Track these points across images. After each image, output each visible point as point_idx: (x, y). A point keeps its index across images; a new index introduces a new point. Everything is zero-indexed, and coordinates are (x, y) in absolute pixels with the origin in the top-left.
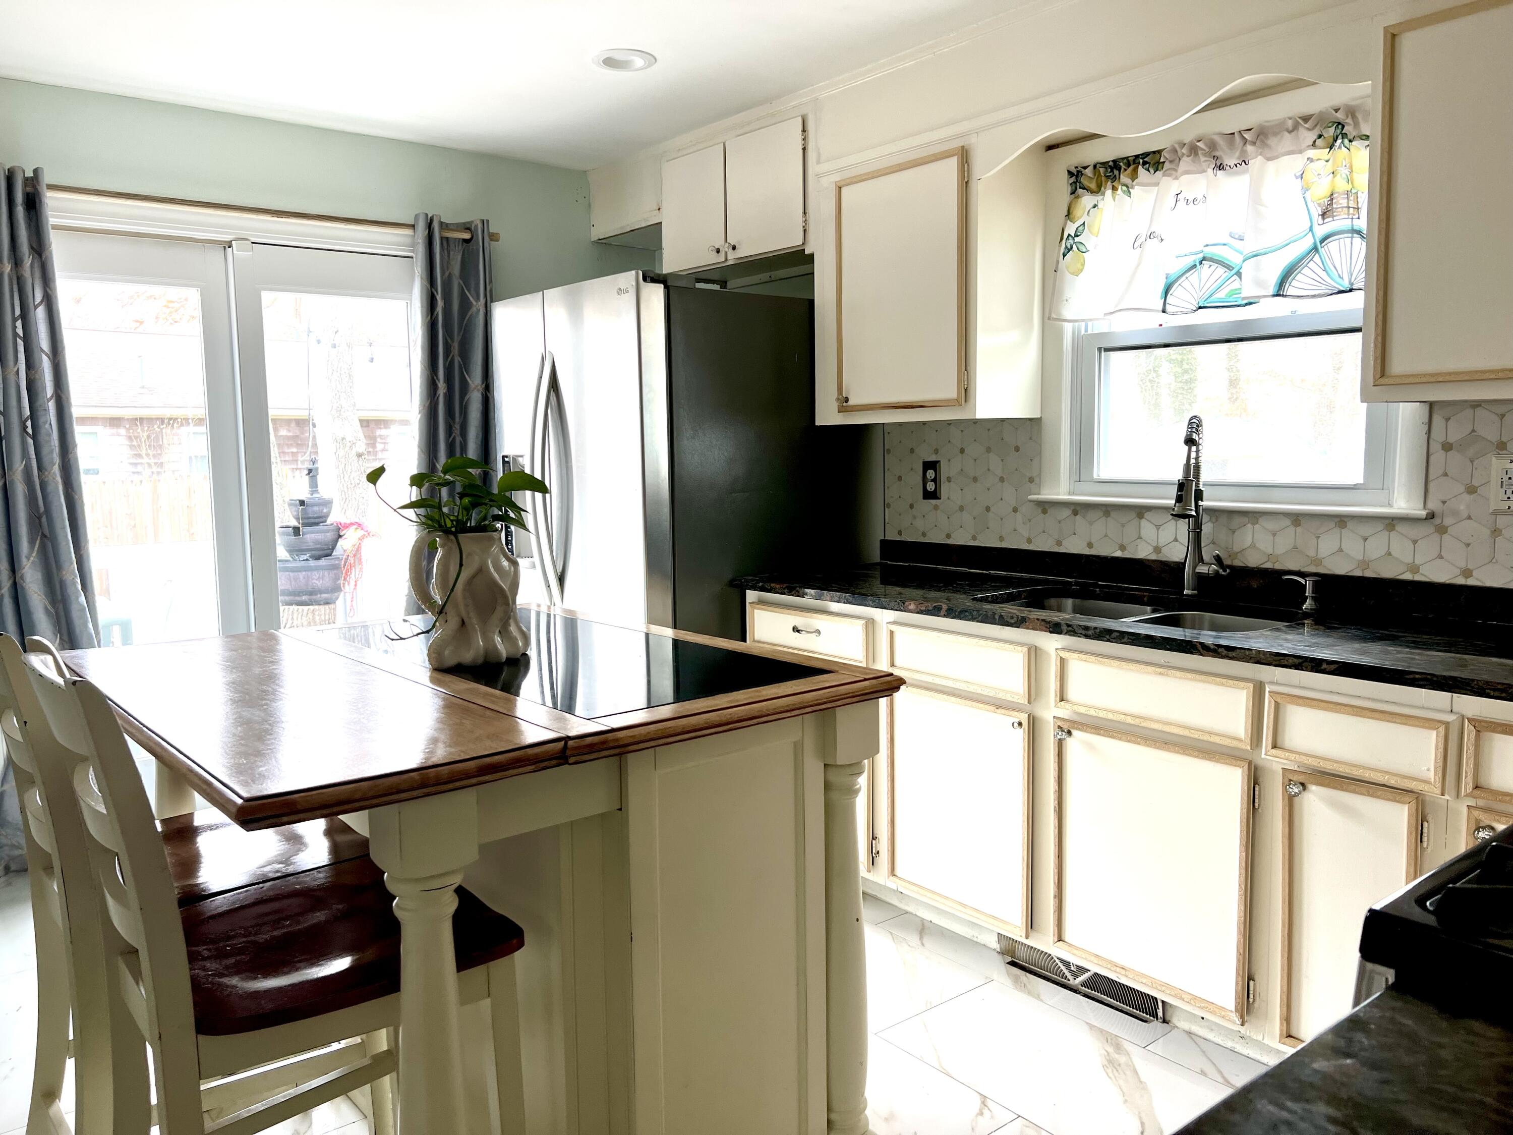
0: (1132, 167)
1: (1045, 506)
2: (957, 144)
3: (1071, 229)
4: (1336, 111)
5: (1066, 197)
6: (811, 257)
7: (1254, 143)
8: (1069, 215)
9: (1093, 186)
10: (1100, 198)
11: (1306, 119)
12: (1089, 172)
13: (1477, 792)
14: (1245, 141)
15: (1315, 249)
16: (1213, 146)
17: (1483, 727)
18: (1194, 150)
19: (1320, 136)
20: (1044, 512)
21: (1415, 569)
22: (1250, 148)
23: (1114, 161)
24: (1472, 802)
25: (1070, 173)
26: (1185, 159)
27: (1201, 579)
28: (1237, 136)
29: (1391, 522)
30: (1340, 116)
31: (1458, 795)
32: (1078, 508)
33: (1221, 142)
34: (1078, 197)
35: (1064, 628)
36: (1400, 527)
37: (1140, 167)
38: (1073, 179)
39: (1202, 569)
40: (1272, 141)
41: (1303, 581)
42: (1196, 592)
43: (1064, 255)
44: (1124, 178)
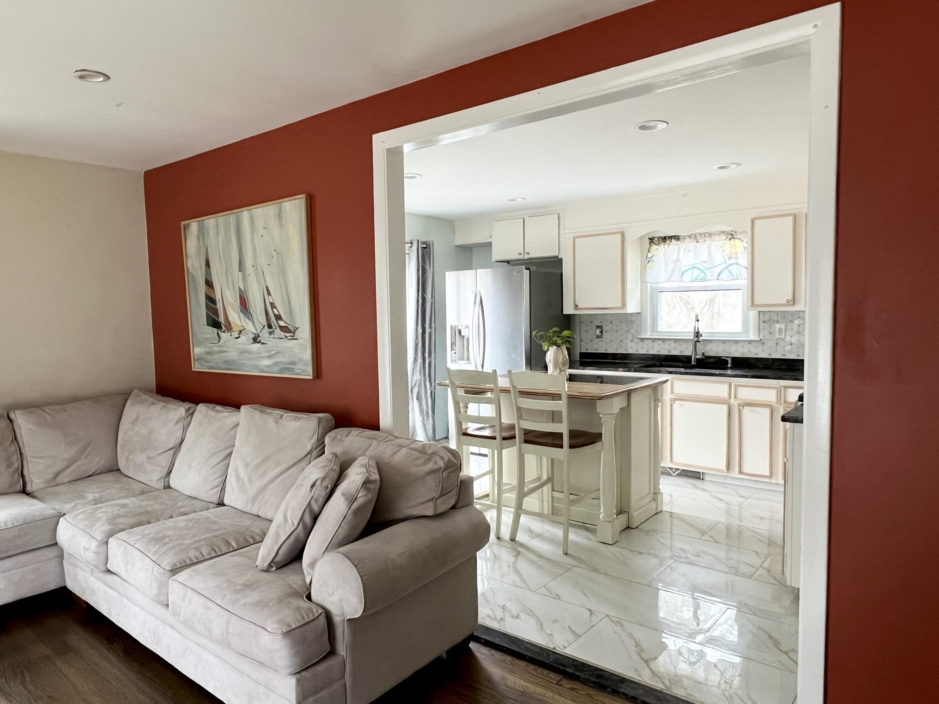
0: (670, 239)
1: (642, 340)
2: (621, 230)
3: (650, 255)
4: (732, 231)
5: (648, 246)
6: (561, 260)
7: (708, 237)
8: (649, 251)
9: (657, 243)
10: (658, 246)
11: (723, 232)
12: (656, 239)
13: (785, 403)
14: (705, 236)
15: (727, 267)
16: (695, 236)
17: (785, 387)
18: (690, 236)
19: (727, 237)
20: (642, 341)
21: (756, 354)
22: (707, 238)
23: (664, 237)
24: (784, 406)
25: (649, 239)
26: (687, 239)
27: (698, 360)
28: (703, 234)
29: (750, 342)
30: (733, 233)
31: (780, 404)
32: (654, 340)
33: (698, 235)
34: (652, 246)
35: (673, 372)
36: (752, 343)
37: (673, 239)
38: (650, 241)
39: (698, 357)
40: (713, 237)
41: (727, 359)
42: (695, 364)
43: (648, 263)
44: (668, 242)
